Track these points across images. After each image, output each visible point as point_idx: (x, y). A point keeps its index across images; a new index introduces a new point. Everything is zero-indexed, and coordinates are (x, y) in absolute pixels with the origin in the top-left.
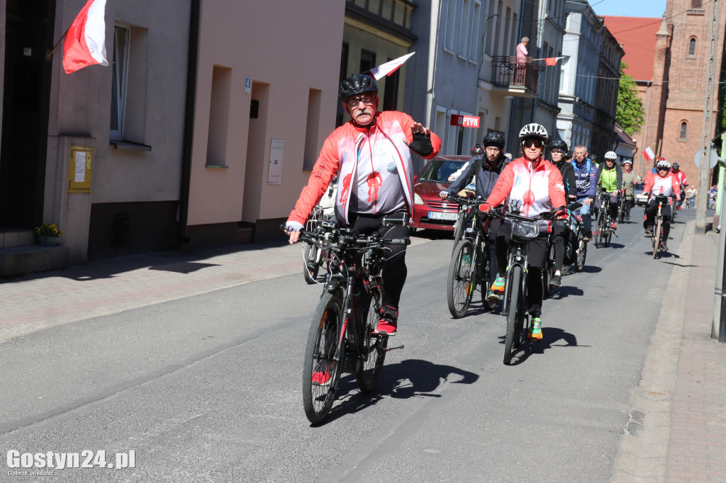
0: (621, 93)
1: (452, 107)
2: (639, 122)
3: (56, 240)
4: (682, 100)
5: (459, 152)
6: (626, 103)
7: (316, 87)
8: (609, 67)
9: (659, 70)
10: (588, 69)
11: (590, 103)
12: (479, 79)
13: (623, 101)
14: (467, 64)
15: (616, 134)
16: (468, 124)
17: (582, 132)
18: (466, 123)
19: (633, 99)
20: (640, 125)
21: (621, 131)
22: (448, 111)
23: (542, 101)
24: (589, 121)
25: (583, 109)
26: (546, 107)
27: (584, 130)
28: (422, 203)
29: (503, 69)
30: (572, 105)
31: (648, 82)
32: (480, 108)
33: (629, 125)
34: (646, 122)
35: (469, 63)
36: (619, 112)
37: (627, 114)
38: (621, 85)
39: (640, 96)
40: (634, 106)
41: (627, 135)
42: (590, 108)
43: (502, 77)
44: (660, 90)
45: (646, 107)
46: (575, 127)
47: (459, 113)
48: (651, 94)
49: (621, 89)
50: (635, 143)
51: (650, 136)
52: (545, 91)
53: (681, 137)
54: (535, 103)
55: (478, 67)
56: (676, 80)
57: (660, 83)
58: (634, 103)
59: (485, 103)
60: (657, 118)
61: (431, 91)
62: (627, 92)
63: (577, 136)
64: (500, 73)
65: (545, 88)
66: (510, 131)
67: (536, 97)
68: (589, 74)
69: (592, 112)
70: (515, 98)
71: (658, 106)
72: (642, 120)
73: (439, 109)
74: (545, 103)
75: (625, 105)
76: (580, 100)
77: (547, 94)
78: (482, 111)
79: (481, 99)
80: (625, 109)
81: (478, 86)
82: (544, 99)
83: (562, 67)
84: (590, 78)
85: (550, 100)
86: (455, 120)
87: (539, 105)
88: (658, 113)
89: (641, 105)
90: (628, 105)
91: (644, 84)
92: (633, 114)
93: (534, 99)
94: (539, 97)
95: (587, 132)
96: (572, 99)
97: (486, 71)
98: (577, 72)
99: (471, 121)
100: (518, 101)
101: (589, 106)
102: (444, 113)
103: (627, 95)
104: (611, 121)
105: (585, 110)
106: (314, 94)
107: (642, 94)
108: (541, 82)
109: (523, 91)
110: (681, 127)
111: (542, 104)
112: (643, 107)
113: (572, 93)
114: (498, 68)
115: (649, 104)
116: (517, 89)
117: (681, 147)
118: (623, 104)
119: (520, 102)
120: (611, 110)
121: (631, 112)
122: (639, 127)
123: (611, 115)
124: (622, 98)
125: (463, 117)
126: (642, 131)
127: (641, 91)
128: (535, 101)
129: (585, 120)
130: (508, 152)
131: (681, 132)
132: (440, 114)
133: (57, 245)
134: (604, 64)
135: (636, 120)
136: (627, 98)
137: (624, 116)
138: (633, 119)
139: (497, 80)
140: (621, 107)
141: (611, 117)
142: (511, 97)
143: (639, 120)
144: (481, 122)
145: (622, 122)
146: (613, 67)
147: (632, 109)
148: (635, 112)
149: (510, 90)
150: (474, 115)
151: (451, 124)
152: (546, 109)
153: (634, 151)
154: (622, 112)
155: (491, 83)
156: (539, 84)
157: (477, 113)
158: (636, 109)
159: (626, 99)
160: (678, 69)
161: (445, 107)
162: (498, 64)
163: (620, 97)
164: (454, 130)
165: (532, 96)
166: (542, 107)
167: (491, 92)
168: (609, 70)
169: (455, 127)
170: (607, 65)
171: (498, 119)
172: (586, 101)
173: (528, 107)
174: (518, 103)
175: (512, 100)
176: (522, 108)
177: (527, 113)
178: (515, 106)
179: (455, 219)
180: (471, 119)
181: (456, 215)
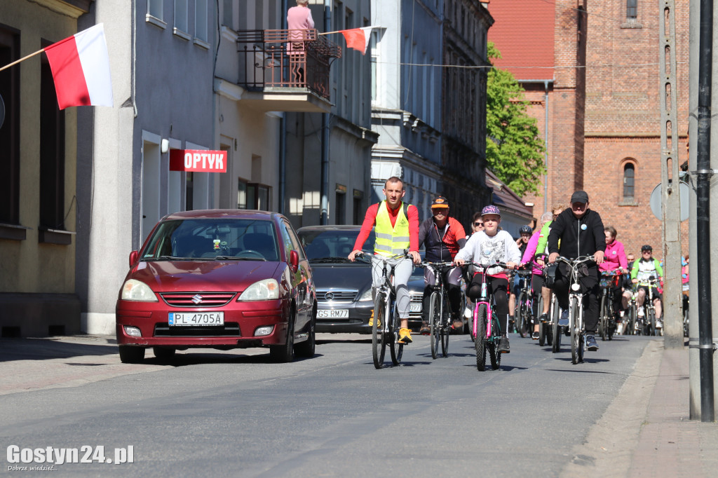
0: (492, 108)
1: (171, 133)
2: (534, 169)
4: (619, 117)
6: (503, 129)
8: (464, 49)
9: (566, 56)
10: (424, 53)
11: (432, 125)
12: (215, 77)
13: (496, 124)
14: (191, 46)
15: (490, 190)
16: (204, 166)
17: (421, 184)
18: (200, 164)
19: (517, 120)
20: (535, 174)
21: (497, 184)
22: (165, 142)
23: (341, 120)
24: (434, 163)
25: (419, 136)
26: (349, 130)
27: (426, 180)
28: (154, 298)
29: (260, 56)
30: (397, 129)
31: (546, 82)
32: (222, 135)
33: (514, 177)
34: (549, 168)
35: (195, 44)
36: (491, 150)
37: (509, 154)
38: (489, 91)
39: (533, 113)
40: (520, 133)
41: (512, 194)
42: (434, 136)
43: (259, 71)
44: (571, 97)
45: (545, 137)
46: (408, 173)
47: (184, 145)
48: (554, 107)
49: (491, 101)
50: (530, 208)
51: (558, 197)
52: (343, 98)
53: (625, 196)
54: (328, 124)
55: (211, 53)
56: (604, 75)
57: (571, 83)
58: (521, 128)
59: (230, 126)
60: (571, 157)
61: (129, 102)
62: (503, 106)
63: (411, 193)
64: (256, 65)
65: (344, 93)
66: (280, 183)
67: (328, 111)
68: (426, 60)
69: (439, 142)
71: (572, 132)
72: (539, 163)
73: (147, 136)
74: (347, 123)
75: (501, 133)
76: (412, 118)
77: (349, 104)
78: (227, 142)
79: (222, 119)
80: (502, 142)
81: (214, 92)
82: (344, 116)
83: (373, 51)
84: (429, 69)
85: (356, 117)
86: (176, 158)
87: (336, 128)
88: (573, 147)
89: (535, 133)
90: (507, 132)
91: (538, 87)
92: (520, 153)
93: (324, 115)
94: (334, 110)
95: (431, 184)
96: (398, 117)
97: (227, 61)
98: (402, 60)
99: (209, 160)
100: (293, 122)
101: (430, 130)
102: (156, 145)
103: (505, 112)
104: (477, 163)
105: (423, 139)
107: (536, 108)
108: (335, 82)
109: (304, 98)
110: (622, 174)
111: (341, 126)
112: (539, 136)
113: (394, 104)
114: (250, 55)
115: (551, 129)
116: (292, 95)
117: (628, 217)
118: (497, 131)
119: (297, 124)
120: (476, 139)
121: (515, 148)
122: (535, 178)
123: (477, 152)
124: (494, 119)
126: (540, 188)
127: (533, 103)
128: (328, 117)
129: (425, 159)
131: (625, 185)
132: (150, 146)
134: (453, 44)
135: (527, 165)
136: (504, 119)
137: (502, 157)
138: (521, 162)
139: (250, 79)
140: (493, 137)
141: (477, 155)
142: (278, 114)
143: (533, 163)
144: (228, 162)
145: (500, 170)
146: (471, 49)
147: (517, 143)
148: (525, 148)
149: (268, 97)
151: (171, 170)
152: (350, 135)
153: (532, 225)
154: (496, 151)
155: (239, 84)
156: (332, 85)
157: (217, 144)
158: (525, 142)
159: (502, 120)
160: (606, 51)
161: (158, 134)
162: (250, 46)
163: (491, 118)
164: (177, 182)
165: (321, 108)
166: (342, 131)
167: (239, 104)
168: (465, 56)
169: (178, 173)
170: (459, 44)
171: (256, 159)
172: (424, 121)
173: (315, 133)
174: (292, 125)
175: (281, 120)
176: (302, 136)
177: (313, 144)
178: (287, 133)
179: (222, 323)
180: (209, 155)
181: (222, 315)
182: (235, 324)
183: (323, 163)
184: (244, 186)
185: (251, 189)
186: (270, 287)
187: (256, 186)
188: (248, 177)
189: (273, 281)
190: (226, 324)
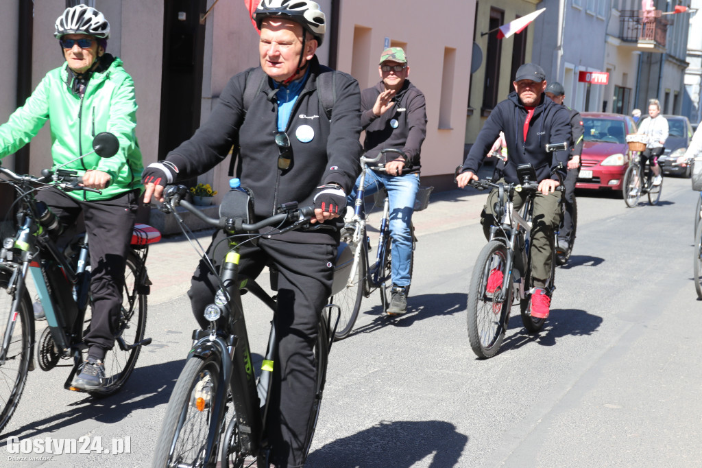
1: (580, 63)
3: (210, 199)
5: (587, 109)
7: (450, 46)
12: (607, 34)
14: (595, 19)
16: (596, 81)
22: (577, 68)
23: (670, 56)
26: (674, 61)
29: (631, 23)
32: (608, 64)
35: (597, 18)
43: (630, 31)
47: (587, 69)
52: (673, 44)
54: (664, 58)
55: (605, 22)
59: (612, 59)
61: (559, 48)
64: (628, 28)
65: (674, 42)
66: (637, 87)
67: (664, 52)
70: (643, 53)
73: (568, 65)
74: (673, 57)
77: (676, 47)
78: (610, 67)
79: (608, 55)
81: (606, 42)
82: (673, 53)
83: (691, 20)
85: (679, 54)
86: (582, 76)
87: (667, 60)
93: (662, 54)
94: (668, 51)
97: (614, 26)
99: (599, 77)
100: (647, 59)
102: (570, 70)
106: (449, 52)
108: (670, 36)
109: (652, 46)
111: (670, 59)
114: (626, 23)
116: (646, 44)
119: (648, 57)
125: (591, 73)
128: (664, 55)
130: (635, 108)
132: (568, 70)
133: (211, 204)
139: (625, 35)
142: (639, 52)
144: (609, 79)
149: (639, 45)
150: (602, 72)
151: (579, 81)
152: (675, 64)
155: (619, 38)
156: (668, 38)
157: (605, 69)
161: (573, 63)
162: (626, 19)
164: (582, 86)
165: (661, 50)
166: (671, 62)
167: (619, 48)
169: (582, 84)
171: (625, 75)
173: (656, 62)
174: (645, 58)
175: (640, 55)
176: (650, 63)
177: (655, 68)
178: (642, 62)
179: (591, 176)
180: (599, 75)
181: (591, 172)
182: (598, 178)
183: (660, 78)
184: (617, 89)
185: (621, 90)
186: (619, 158)
187: (624, 88)
188: (620, 84)
189: (621, 155)
190: (594, 177)
